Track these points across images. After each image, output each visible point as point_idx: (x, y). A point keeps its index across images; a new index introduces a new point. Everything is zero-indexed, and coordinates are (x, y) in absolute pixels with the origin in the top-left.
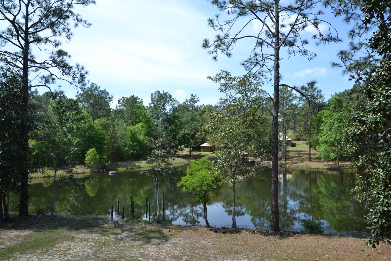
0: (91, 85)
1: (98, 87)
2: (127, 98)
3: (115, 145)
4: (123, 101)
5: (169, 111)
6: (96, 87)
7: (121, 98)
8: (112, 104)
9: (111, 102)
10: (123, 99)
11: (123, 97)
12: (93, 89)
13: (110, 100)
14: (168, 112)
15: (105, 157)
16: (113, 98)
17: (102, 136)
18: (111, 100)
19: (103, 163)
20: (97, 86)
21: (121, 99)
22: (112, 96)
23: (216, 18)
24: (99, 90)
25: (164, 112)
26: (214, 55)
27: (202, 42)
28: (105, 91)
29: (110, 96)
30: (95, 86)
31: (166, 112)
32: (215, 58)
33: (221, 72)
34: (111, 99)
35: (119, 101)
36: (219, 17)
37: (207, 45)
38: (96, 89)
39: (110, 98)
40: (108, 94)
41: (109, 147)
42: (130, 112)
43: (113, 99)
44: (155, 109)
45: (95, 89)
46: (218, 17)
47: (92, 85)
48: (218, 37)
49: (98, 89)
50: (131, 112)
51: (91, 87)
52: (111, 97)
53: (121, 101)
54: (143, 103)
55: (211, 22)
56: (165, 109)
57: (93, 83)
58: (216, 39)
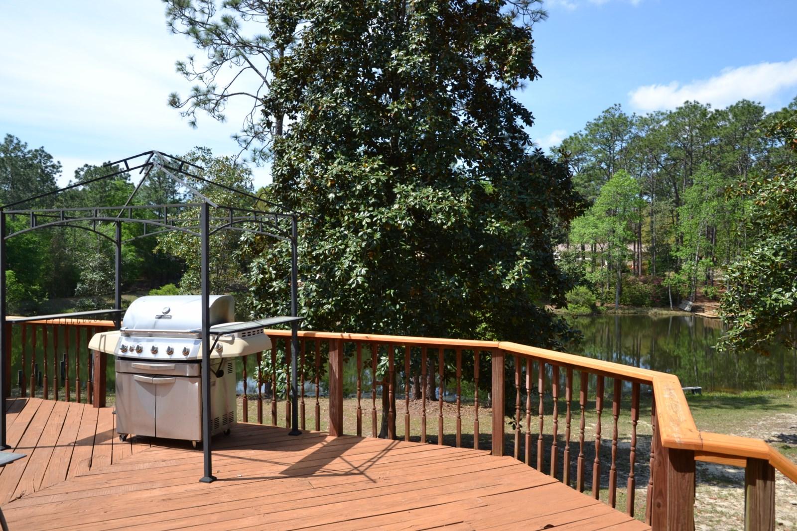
0: (6, 139)
1: (22, 143)
2: (95, 167)
3: (62, 264)
4: (87, 173)
5: (182, 197)
6: (18, 144)
7: (81, 166)
8: (59, 178)
9: (58, 174)
10: (86, 169)
11: (86, 165)
12: (11, 148)
13: (55, 170)
14: (180, 200)
15: (36, 287)
16: (61, 167)
17: (31, 246)
18: (58, 172)
19: (32, 300)
20: (19, 141)
21: (82, 170)
22: (59, 162)
23: (189, 61)
24: (26, 151)
25: (173, 198)
26: (191, 118)
27: (167, 98)
28: (43, 151)
29: (55, 161)
30: (15, 141)
31: (177, 198)
32: (193, 123)
33: (195, 150)
34: (56, 168)
35: (77, 172)
36: (194, 59)
37: (175, 103)
38: (18, 147)
39: (53, 166)
40: (50, 157)
41: (48, 268)
42: (98, 196)
43: (60, 169)
44: (153, 191)
45: (15, 148)
46: (192, 59)
47: (9, 138)
48: (197, 90)
49: (23, 149)
50: (101, 197)
51: (6, 142)
52: (56, 163)
53: (82, 173)
54: (131, 177)
55: (181, 67)
56: (174, 192)
57: (10, 136)
58: (193, 93)
